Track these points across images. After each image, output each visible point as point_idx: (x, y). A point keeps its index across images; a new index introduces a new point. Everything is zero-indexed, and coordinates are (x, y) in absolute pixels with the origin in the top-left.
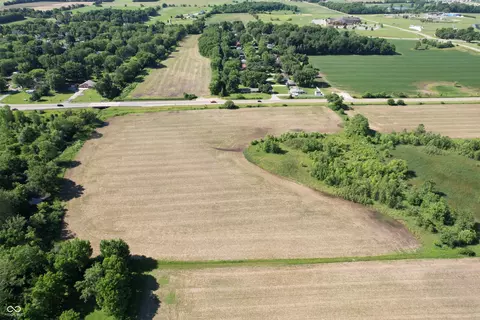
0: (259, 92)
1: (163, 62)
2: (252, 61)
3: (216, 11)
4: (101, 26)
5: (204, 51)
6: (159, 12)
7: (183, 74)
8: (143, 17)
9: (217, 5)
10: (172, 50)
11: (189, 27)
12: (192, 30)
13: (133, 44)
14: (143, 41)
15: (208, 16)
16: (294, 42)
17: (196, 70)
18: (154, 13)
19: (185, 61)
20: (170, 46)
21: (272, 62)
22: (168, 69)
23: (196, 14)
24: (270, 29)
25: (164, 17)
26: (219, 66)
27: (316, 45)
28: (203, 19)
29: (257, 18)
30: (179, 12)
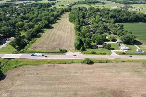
0: (103, 48)
1: (53, 26)
2: (95, 27)
3: (75, 4)
4: (32, 9)
5: (71, 20)
6: (56, 4)
7: (61, 33)
8: (49, 5)
9: (76, 1)
10: (58, 19)
11: (65, 9)
12: (66, 11)
14: (46, 15)
15: (73, 5)
16: (113, 17)
17: (67, 30)
18: (53, 4)
19: (62, 25)
20: (57, 17)
21: (105, 28)
22: (54, 29)
23: (68, 5)
24: (98, 10)
25: (57, 6)
26: (79, 29)
27: (123, 18)
28: (71, 6)
29: (91, 6)
30: (62, 4)
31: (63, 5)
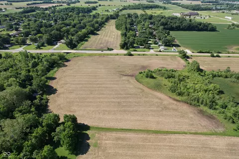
0: (144, 48)
1: (98, 32)
2: (141, 33)
3: (125, 8)
4: (69, 15)
5: (118, 27)
6: (97, 9)
7: (107, 38)
8: (89, 10)
9: (125, 5)
10: (102, 27)
11: (111, 16)
12: (112, 17)
13: (84, 23)
14: (89, 22)
15: (121, 10)
16: (163, 24)
17: (113, 37)
18: (94, 9)
19: (108, 32)
20: (102, 25)
21: (151, 34)
22: (100, 36)
23: (115, 10)
24: (151, 17)
25: (100, 11)
26: (124, 35)
27: (174, 26)
28: (118, 12)
29: (145, 12)
30: (107, 8)
31: (108, 11)
